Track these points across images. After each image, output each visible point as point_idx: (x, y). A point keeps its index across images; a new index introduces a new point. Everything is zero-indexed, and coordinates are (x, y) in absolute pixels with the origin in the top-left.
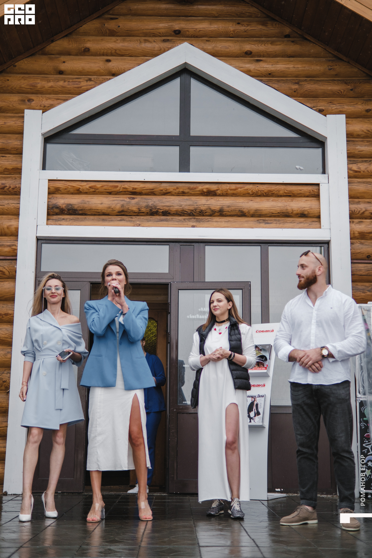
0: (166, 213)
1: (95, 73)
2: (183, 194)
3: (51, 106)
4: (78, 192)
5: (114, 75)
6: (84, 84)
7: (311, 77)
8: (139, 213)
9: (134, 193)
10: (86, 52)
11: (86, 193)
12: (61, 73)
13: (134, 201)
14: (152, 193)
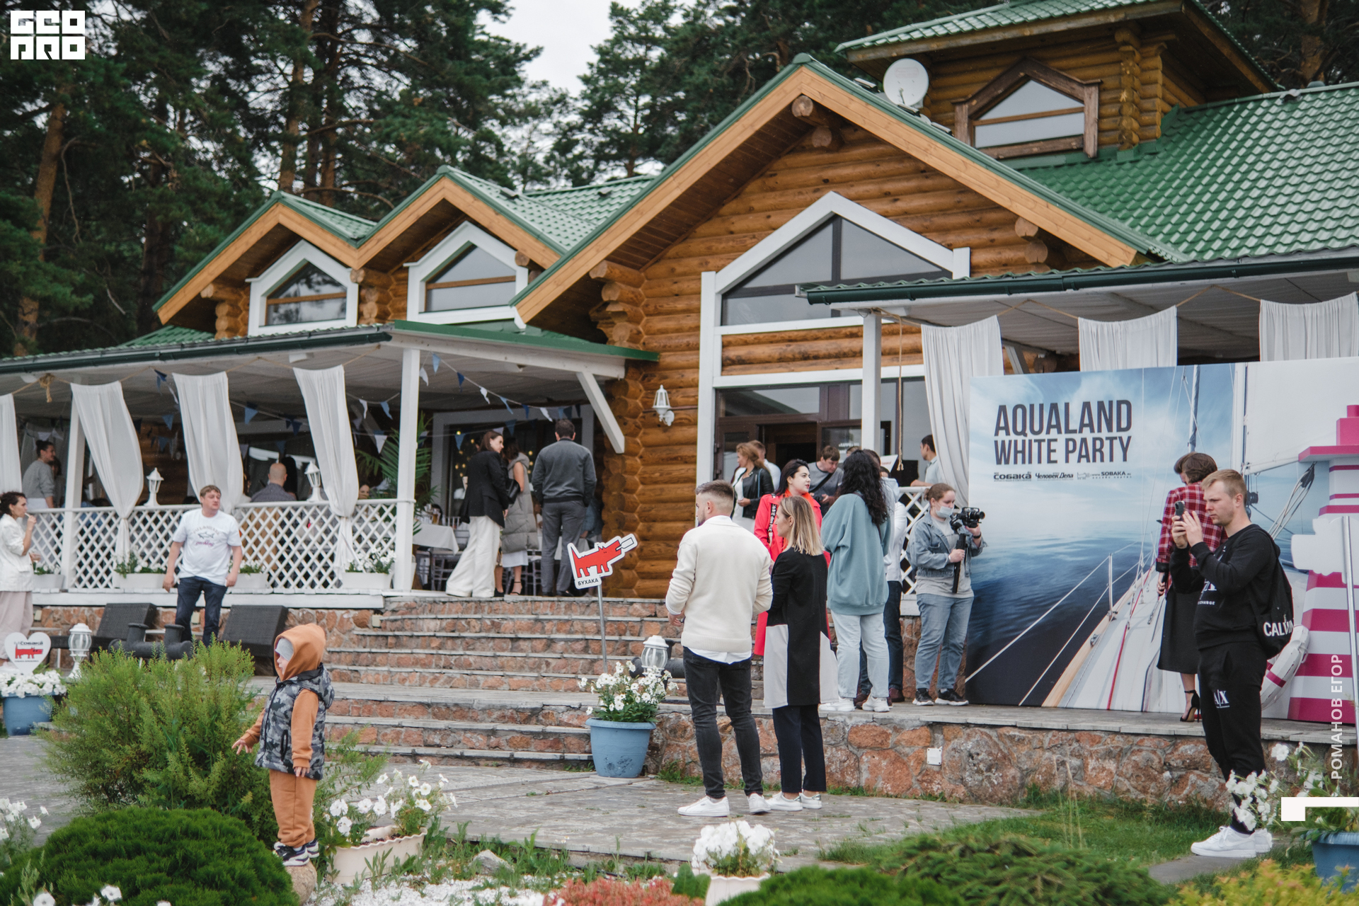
0: (816, 357)
1: (759, 230)
2: (831, 338)
3: (724, 266)
4: (746, 343)
5: (774, 229)
6: (749, 241)
7: (943, 211)
8: (794, 359)
9: (791, 340)
10: (751, 210)
11: (753, 344)
12: (732, 233)
13: (789, 349)
14: (804, 339)
